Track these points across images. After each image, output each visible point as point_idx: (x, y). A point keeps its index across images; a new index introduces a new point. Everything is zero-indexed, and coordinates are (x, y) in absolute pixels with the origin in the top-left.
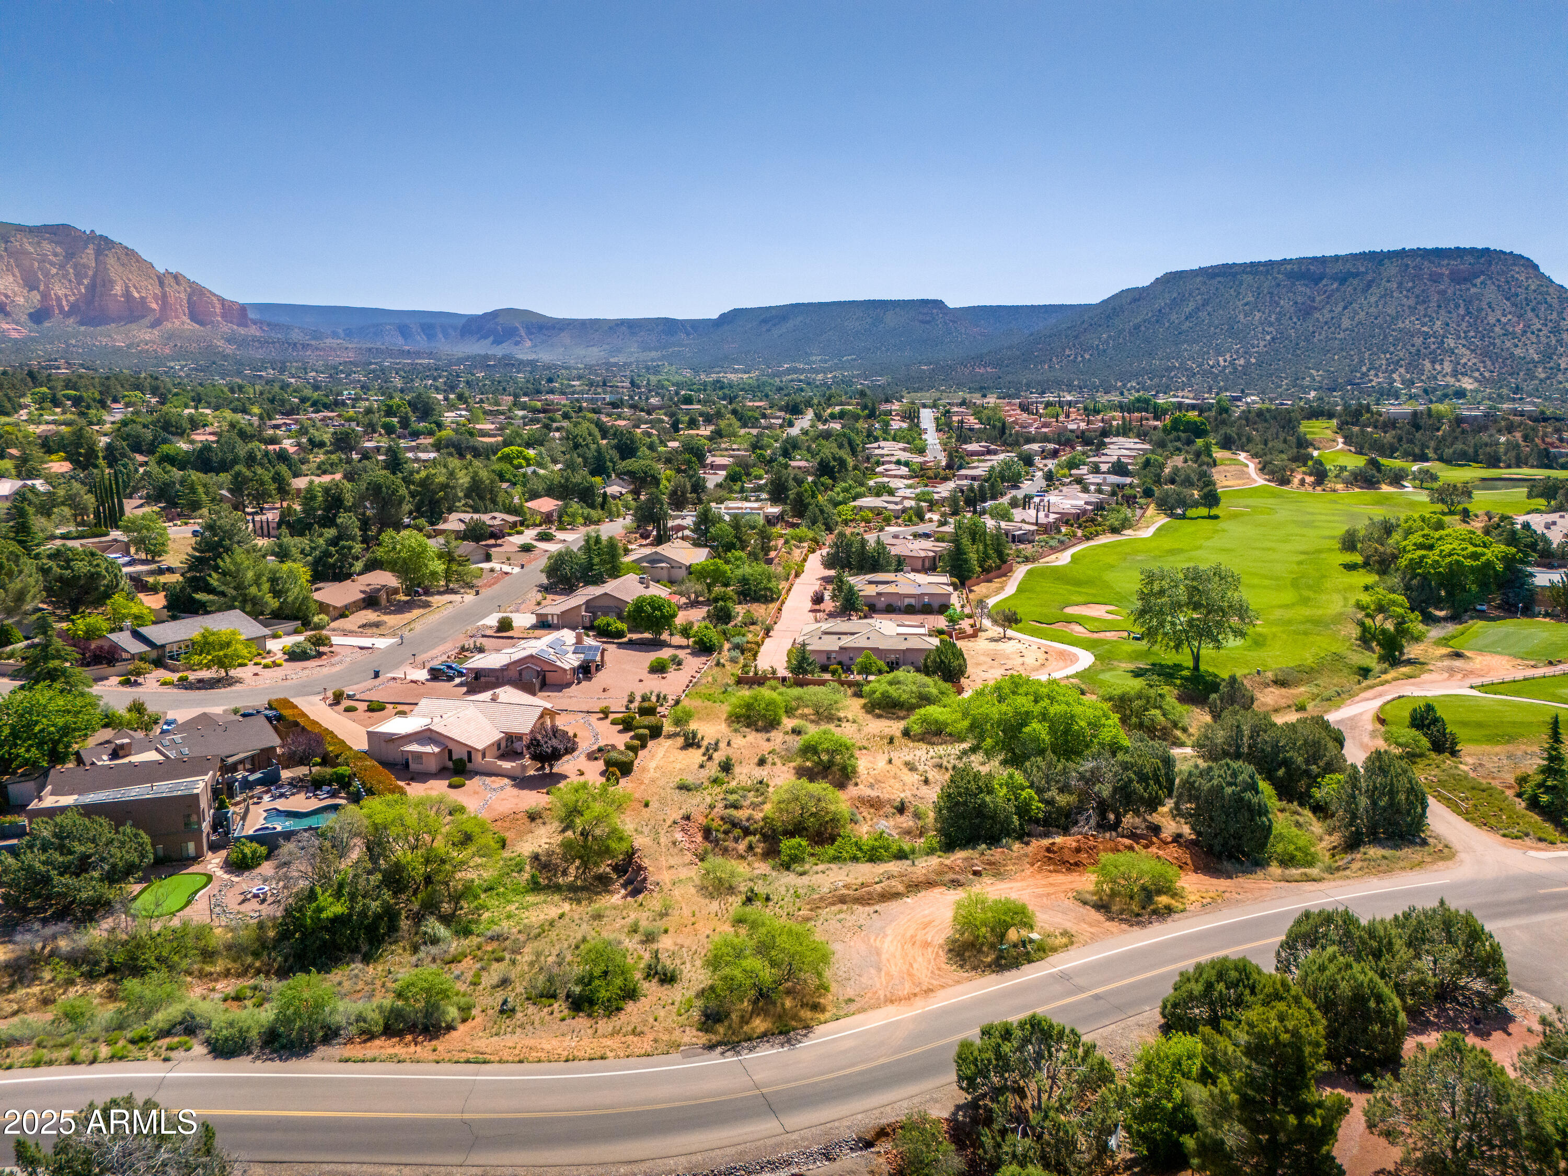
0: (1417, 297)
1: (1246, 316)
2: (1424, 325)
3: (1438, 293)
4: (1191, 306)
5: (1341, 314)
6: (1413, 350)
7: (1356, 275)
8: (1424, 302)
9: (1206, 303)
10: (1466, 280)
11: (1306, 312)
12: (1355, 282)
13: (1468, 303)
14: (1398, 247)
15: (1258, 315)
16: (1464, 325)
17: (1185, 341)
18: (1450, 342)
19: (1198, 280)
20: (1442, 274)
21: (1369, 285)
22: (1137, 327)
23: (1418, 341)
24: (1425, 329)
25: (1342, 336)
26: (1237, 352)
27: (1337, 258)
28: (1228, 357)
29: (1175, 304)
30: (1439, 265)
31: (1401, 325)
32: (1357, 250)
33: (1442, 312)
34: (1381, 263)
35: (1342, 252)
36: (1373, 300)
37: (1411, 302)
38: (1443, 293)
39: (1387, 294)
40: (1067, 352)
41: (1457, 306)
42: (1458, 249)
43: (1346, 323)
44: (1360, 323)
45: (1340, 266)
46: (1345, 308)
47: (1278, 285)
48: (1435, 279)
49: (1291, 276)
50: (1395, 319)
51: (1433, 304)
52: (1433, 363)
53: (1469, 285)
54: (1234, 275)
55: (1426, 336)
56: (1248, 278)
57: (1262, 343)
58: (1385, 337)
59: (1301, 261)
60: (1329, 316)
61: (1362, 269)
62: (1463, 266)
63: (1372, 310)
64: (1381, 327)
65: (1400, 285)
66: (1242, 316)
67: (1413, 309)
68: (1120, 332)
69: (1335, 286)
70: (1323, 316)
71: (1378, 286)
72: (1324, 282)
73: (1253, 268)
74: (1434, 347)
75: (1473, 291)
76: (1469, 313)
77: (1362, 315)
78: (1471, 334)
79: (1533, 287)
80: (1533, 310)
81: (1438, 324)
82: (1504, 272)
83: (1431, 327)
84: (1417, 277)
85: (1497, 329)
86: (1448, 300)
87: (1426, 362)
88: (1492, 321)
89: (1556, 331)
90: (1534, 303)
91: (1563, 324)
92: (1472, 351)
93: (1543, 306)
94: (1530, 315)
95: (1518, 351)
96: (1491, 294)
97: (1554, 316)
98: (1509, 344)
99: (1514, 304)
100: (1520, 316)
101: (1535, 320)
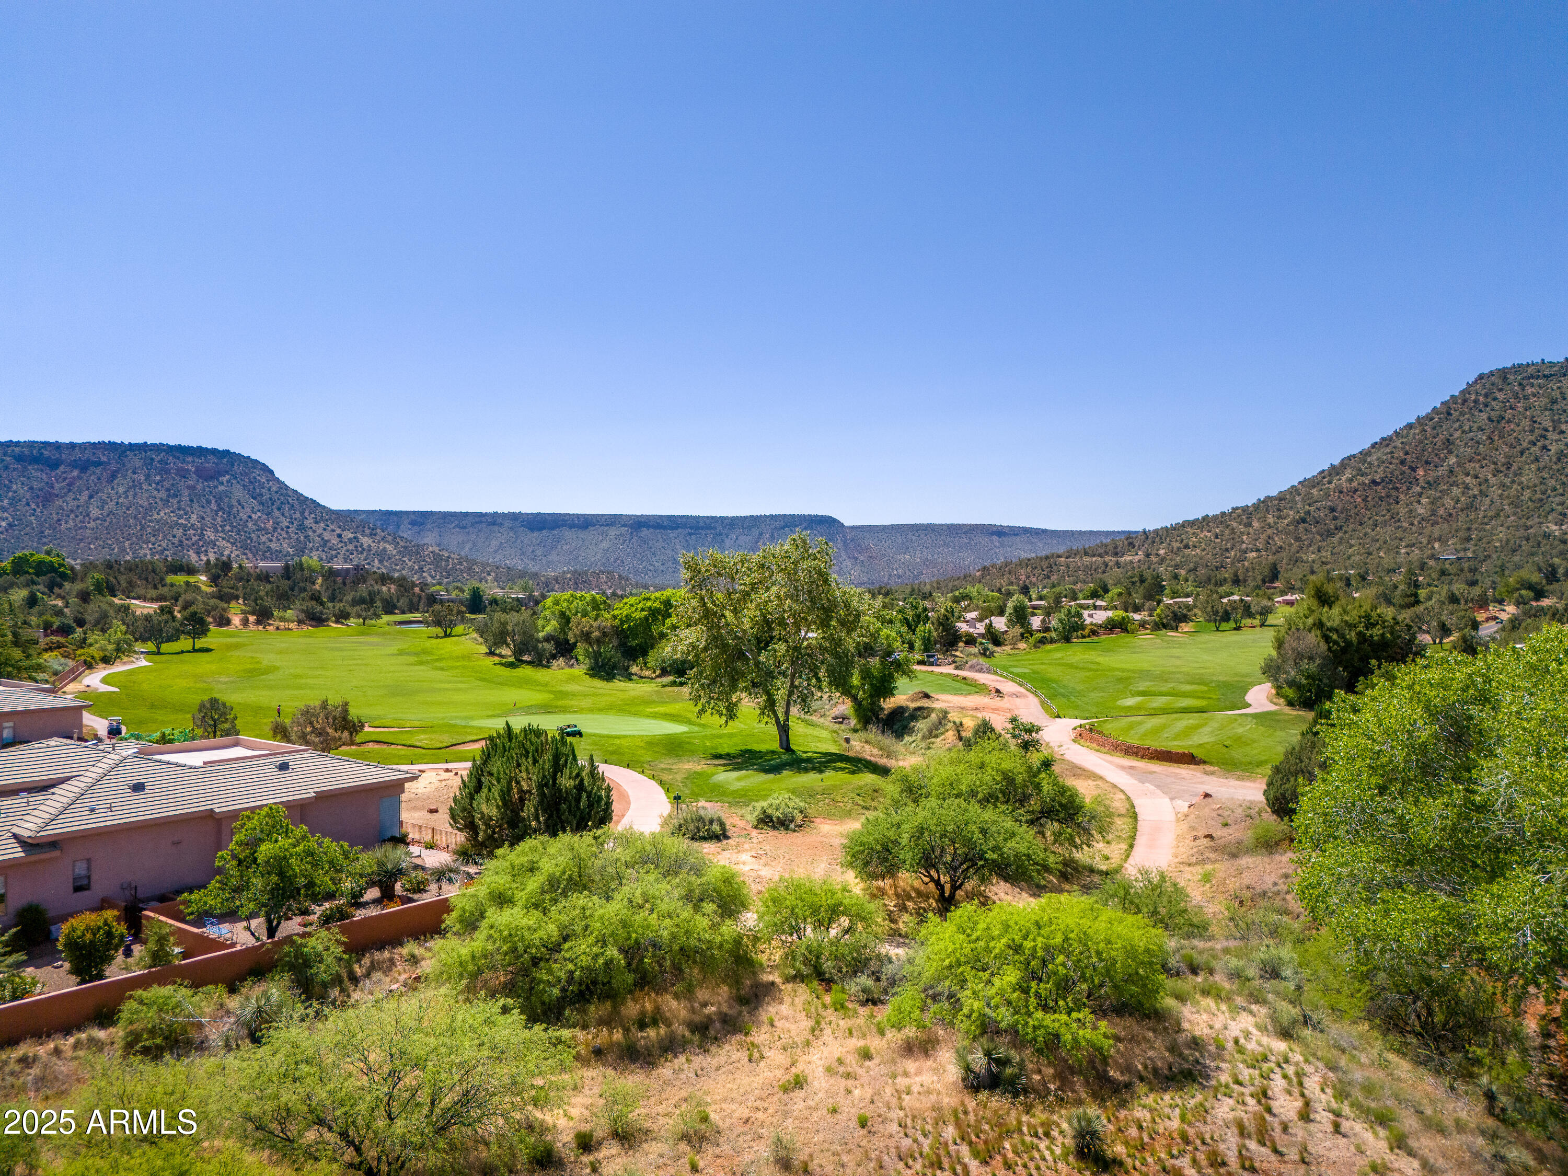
0: (168, 490)
2: (180, 517)
3: (188, 487)
5: (87, 503)
6: (176, 541)
7: (99, 464)
8: (175, 496)
10: (211, 478)
11: (46, 499)
12: (98, 471)
13: (219, 499)
14: (140, 440)
16: (219, 519)
20: (188, 470)
21: (113, 476)
23: (179, 533)
24: (181, 521)
25: (93, 525)
27: (72, 446)
30: (184, 461)
31: (155, 516)
32: (95, 439)
33: (195, 505)
34: (123, 454)
35: (78, 440)
36: (121, 490)
37: (163, 494)
38: (192, 488)
39: (136, 485)
41: (209, 502)
42: (199, 448)
43: (95, 512)
44: (111, 512)
45: (77, 454)
46: (91, 497)
48: (183, 473)
49: (20, 458)
50: (151, 508)
51: (185, 498)
52: (198, 553)
53: (216, 483)
55: (186, 529)
58: (143, 528)
59: (31, 444)
60: (75, 503)
61: (104, 459)
62: (210, 464)
63: (121, 500)
64: (135, 518)
65: (148, 477)
67: (166, 502)
69: (75, 473)
70: (68, 503)
71: (125, 477)
72: (62, 468)
74: (194, 539)
75: (221, 488)
76: (221, 509)
77: (111, 505)
78: (228, 528)
79: (274, 489)
80: (279, 509)
81: (194, 517)
82: (246, 474)
83: (188, 519)
84: (164, 471)
85: (250, 525)
86: (196, 495)
87: (191, 553)
88: (245, 517)
89: (302, 528)
90: (278, 503)
91: (306, 522)
92: (233, 544)
93: (287, 507)
94: (277, 513)
95: (273, 546)
96: (238, 493)
97: (298, 515)
98: (264, 539)
99: (261, 503)
100: (268, 514)
101: (282, 519)
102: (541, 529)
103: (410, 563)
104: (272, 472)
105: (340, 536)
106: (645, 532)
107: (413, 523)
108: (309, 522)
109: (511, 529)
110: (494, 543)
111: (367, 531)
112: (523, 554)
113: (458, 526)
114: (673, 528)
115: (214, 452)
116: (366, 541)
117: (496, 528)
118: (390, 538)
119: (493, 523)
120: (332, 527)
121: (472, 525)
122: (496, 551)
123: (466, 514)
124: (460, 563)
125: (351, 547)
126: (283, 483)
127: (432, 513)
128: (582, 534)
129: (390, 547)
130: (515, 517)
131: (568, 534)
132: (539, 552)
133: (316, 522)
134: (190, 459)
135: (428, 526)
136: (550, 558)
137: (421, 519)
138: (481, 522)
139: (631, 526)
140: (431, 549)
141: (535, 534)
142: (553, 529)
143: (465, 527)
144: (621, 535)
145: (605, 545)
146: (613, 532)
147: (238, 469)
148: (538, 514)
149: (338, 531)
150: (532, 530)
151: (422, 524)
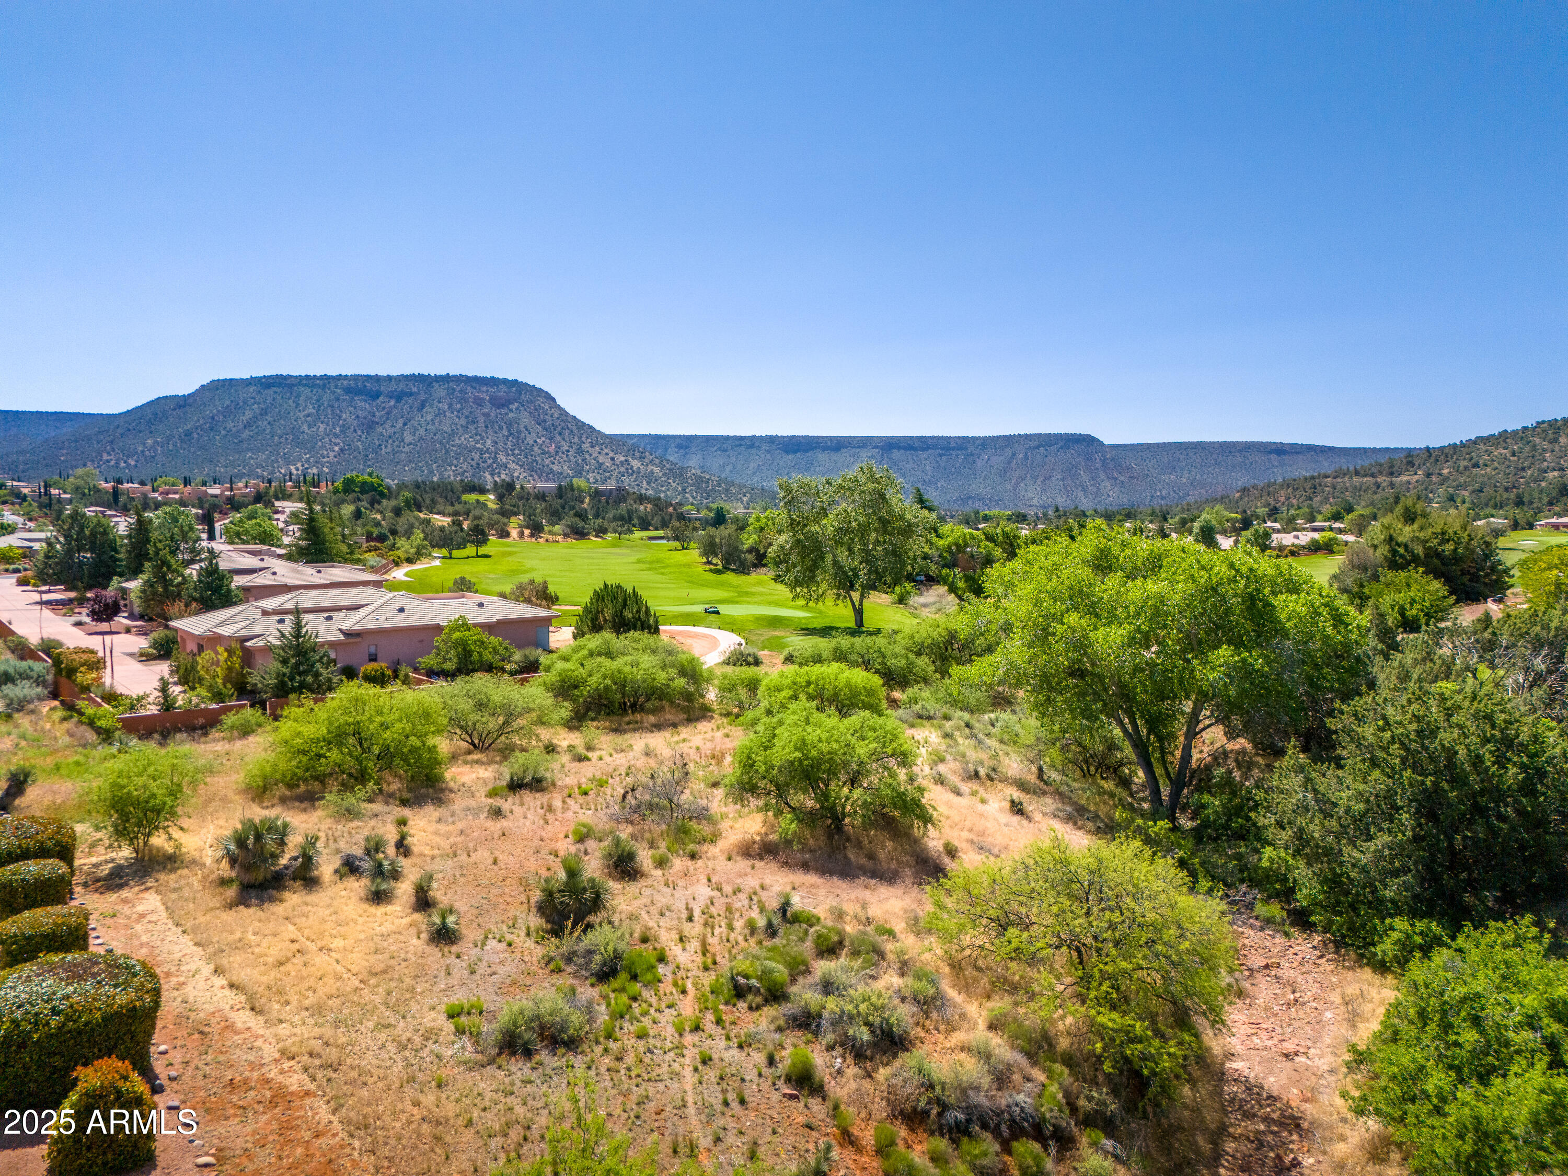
0: (467, 417)
1: (310, 426)
2: (477, 442)
3: (484, 415)
4: (248, 415)
5: (402, 430)
6: (474, 463)
7: (411, 394)
8: (473, 423)
9: (264, 412)
10: (502, 406)
11: (370, 426)
12: (410, 401)
13: (510, 425)
14: (443, 372)
15: (322, 427)
16: (509, 444)
17: (248, 450)
18: (502, 458)
19: (251, 389)
20: (484, 399)
21: (422, 406)
22: (188, 434)
23: (477, 456)
24: (478, 446)
25: (407, 449)
26: (307, 461)
27: (389, 378)
28: (299, 465)
29: (228, 412)
30: (480, 391)
31: (457, 441)
32: (407, 372)
33: (490, 431)
34: (430, 385)
35: (394, 372)
36: (429, 418)
37: (463, 422)
38: (487, 415)
39: (440, 413)
40: (105, 457)
41: (501, 428)
42: (493, 378)
43: (408, 438)
44: (421, 438)
45: (393, 386)
46: (405, 424)
47: (338, 399)
48: (479, 403)
49: (348, 390)
50: (453, 434)
51: (482, 425)
52: (492, 475)
53: (506, 410)
54: (291, 386)
55: (482, 453)
56: (307, 391)
57: (332, 454)
58: (447, 452)
59: (356, 378)
60: (393, 430)
61: (415, 390)
62: (502, 392)
63: (429, 427)
64: (441, 443)
65: (450, 406)
66: (305, 427)
67: (465, 428)
68: (169, 438)
69: (392, 403)
70: (387, 430)
71: (432, 406)
72: (381, 399)
73: (308, 381)
74: (489, 461)
75: (511, 415)
76: (511, 434)
77: (422, 431)
78: (517, 452)
79: (556, 415)
80: (560, 434)
81: (489, 441)
82: (532, 402)
83: (484, 444)
84: (463, 400)
85: (536, 449)
86: (491, 421)
87: (487, 474)
88: (531, 442)
89: (580, 451)
90: (559, 429)
91: (584, 446)
92: (521, 466)
93: (567, 432)
94: (558, 438)
95: (555, 468)
96: (525, 419)
97: (576, 440)
98: (547, 462)
99: (545, 429)
100: (551, 439)
101: (563, 443)
102: (795, 452)
103: (674, 485)
104: (554, 400)
105: (613, 459)
106: (896, 454)
107: (679, 447)
108: (586, 446)
109: (768, 451)
110: (752, 465)
111: (637, 455)
113: (719, 449)
114: (923, 450)
115: (505, 381)
116: (635, 464)
117: (754, 451)
118: (657, 461)
119: (752, 446)
120: (606, 450)
121: (732, 448)
122: (754, 473)
123: (728, 437)
124: (719, 485)
125: (622, 469)
126: (563, 410)
127: (696, 437)
128: (835, 456)
129: (656, 470)
130: (771, 440)
131: (822, 456)
133: (592, 446)
134: (485, 389)
135: (694, 449)
137: (686, 443)
138: (741, 445)
139: (883, 448)
140: (693, 471)
141: (791, 456)
142: (806, 451)
143: (725, 450)
144: (873, 456)
146: (864, 453)
147: (525, 397)
148: (794, 436)
149: (612, 454)
150: (787, 452)
151: (687, 447)
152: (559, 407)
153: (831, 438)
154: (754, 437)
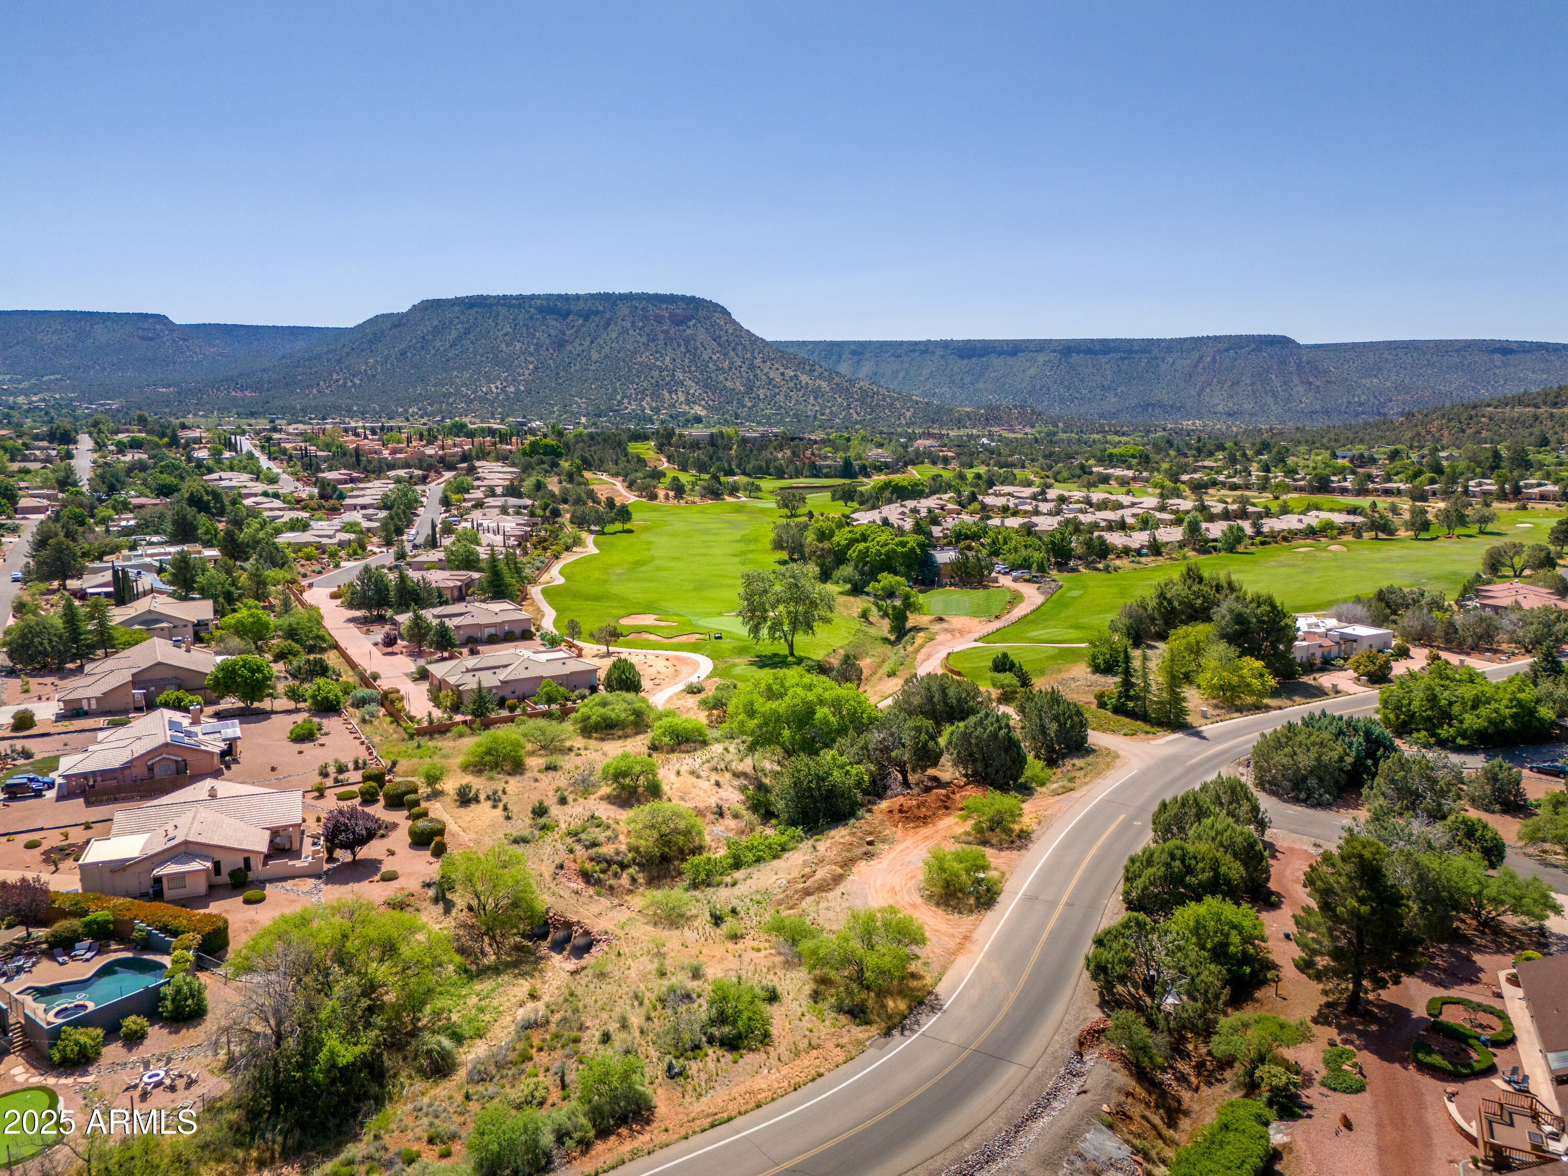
0: (648, 335)
1: (507, 345)
2: (657, 359)
3: (663, 332)
4: (454, 334)
5: (590, 347)
6: (653, 381)
7: (597, 313)
8: (654, 340)
9: (467, 332)
10: (682, 322)
11: (560, 344)
12: (597, 319)
13: (687, 341)
14: (627, 291)
15: (518, 345)
16: (687, 360)
17: (454, 368)
18: (679, 375)
19: (456, 309)
20: (663, 316)
21: (608, 323)
22: (403, 353)
23: (656, 373)
24: (658, 363)
25: (593, 367)
26: (506, 379)
27: (578, 297)
28: (498, 383)
29: (437, 331)
30: (660, 308)
31: (639, 359)
32: (594, 291)
33: (669, 348)
34: (614, 304)
35: (582, 292)
36: (614, 336)
37: (644, 339)
38: (666, 332)
39: (624, 331)
40: (335, 377)
41: (679, 345)
42: (672, 295)
43: (595, 356)
44: (606, 357)
45: (581, 305)
46: (592, 342)
47: (532, 318)
48: (659, 320)
49: (541, 310)
50: (635, 352)
51: (661, 342)
52: (670, 392)
53: (684, 327)
54: (490, 306)
55: (661, 370)
56: (503, 311)
57: (527, 372)
58: (630, 370)
59: (548, 297)
60: (581, 348)
61: (601, 308)
62: (679, 310)
63: (614, 345)
64: (624, 361)
65: (633, 323)
66: (503, 346)
67: (646, 346)
68: (387, 357)
69: (580, 322)
70: (574, 348)
71: (616, 324)
72: (571, 317)
73: (506, 301)
74: (668, 379)
75: (689, 332)
76: (688, 351)
77: (607, 349)
78: (693, 368)
79: (731, 331)
80: (734, 350)
81: (668, 359)
82: (709, 318)
83: (662, 362)
84: (645, 318)
85: (711, 365)
86: (671, 339)
87: (665, 392)
88: (706, 358)
89: (752, 367)
90: (733, 345)
91: (756, 361)
92: (697, 383)
93: (740, 348)
94: (732, 354)
95: (728, 384)
96: (702, 335)
97: (749, 355)
98: (721, 378)
99: (720, 345)
100: (725, 355)
101: (736, 359)
102: (970, 357)
103: (840, 400)
104: (729, 314)
105: (782, 374)
106: (1075, 358)
107: (854, 353)
108: (758, 362)
109: (942, 357)
110: (926, 372)
111: (808, 368)
112: (953, 382)
113: (893, 355)
114: (1105, 353)
115: (683, 298)
116: (804, 378)
117: (928, 356)
118: (826, 374)
119: (925, 352)
120: (777, 366)
121: (906, 354)
122: (927, 379)
123: (901, 343)
124: (884, 400)
125: (791, 385)
126: (738, 324)
127: (870, 343)
128: (1010, 361)
129: (824, 384)
130: (946, 345)
131: (996, 361)
132: (967, 380)
133: (764, 362)
134: (664, 306)
135: (867, 355)
136: (978, 386)
137: (859, 350)
138: (914, 351)
139: (1060, 352)
140: (862, 383)
141: (965, 362)
142: (981, 356)
143: (899, 356)
144: (1050, 361)
145: (1032, 371)
146: (1041, 358)
147: (702, 313)
148: (969, 341)
149: (782, 369)
150: (962, 357)
151: (861, 354)
152: (734, 322)
153: (1007, 342)
154: (929, 342)
